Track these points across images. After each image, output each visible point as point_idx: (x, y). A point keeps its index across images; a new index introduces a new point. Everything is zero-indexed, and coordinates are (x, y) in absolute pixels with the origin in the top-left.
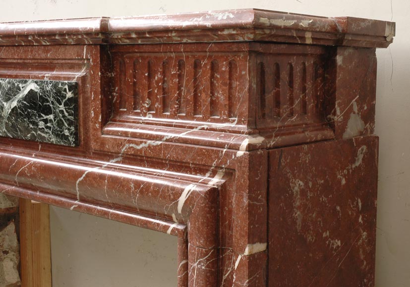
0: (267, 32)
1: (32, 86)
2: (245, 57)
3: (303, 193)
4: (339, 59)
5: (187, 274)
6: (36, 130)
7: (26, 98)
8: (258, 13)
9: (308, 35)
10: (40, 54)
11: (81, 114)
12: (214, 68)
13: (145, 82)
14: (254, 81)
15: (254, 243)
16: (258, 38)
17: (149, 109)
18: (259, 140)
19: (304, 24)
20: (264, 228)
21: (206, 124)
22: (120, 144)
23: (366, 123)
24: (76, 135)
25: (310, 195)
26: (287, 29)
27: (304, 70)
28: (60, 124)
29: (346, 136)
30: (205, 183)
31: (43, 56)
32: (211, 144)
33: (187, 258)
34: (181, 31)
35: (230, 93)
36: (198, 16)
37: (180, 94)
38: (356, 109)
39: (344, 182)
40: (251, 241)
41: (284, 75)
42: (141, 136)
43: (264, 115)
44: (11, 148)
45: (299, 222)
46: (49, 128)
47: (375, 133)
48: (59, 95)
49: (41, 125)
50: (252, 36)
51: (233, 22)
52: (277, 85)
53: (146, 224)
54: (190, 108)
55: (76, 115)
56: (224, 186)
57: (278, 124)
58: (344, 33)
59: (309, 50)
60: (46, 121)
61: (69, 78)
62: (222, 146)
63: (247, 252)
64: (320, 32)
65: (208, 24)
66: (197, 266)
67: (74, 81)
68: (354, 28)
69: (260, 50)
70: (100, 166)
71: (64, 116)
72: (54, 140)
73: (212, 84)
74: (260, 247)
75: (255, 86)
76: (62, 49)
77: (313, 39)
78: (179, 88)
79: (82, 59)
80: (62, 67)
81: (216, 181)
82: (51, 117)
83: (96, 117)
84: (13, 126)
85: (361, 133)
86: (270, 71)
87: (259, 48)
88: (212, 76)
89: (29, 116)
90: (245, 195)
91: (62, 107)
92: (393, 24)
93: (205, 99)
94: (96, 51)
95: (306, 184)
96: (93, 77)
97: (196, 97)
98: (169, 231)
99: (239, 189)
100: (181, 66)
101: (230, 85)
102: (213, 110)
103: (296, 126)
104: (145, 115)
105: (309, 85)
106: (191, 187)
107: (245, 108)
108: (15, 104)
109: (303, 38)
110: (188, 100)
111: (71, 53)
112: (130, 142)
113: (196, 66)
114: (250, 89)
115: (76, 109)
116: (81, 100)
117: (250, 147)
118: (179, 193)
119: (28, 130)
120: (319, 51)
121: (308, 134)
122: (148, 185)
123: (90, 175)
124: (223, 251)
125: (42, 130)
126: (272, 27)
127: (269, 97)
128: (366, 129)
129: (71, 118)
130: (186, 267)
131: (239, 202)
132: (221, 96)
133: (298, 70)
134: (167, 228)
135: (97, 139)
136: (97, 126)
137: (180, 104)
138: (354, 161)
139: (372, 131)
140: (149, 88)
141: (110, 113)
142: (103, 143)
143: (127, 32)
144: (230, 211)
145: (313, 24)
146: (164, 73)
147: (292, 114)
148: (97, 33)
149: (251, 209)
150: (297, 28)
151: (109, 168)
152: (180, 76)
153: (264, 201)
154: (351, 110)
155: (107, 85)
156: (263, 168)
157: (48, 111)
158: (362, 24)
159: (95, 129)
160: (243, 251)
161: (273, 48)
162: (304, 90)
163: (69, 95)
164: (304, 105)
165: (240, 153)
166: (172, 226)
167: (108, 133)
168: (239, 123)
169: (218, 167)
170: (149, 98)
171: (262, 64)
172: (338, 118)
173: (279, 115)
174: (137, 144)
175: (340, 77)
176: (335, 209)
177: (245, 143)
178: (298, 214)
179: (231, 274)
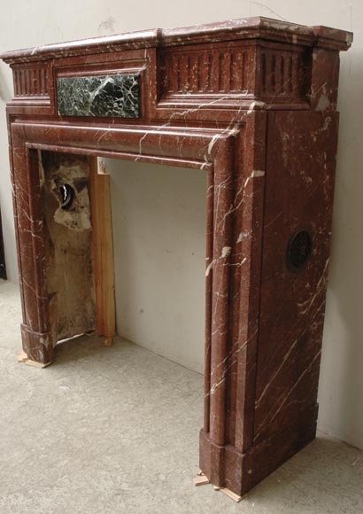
0: (268, 32)
1: (109, 80)
2: (253, 49)
3: (289, 142)
4: (314, 56)
5: (213, 195)
6: (111, 109)
7: (104, 88)
8: (263, 19)
9: (294, 37)
10: (114, 58)
11: (143, 96)
12: (233, 58)
13: (186, 71)
14: (259, 65)
15: (257, 170)
16: (262, 36)
17: (188, 90)
18: (261, 104)
19: (292, 28)
20: (264, 162)
21: (227, 96)
22: (169, 113)
23: (331, 102)
24: (139, 110)
25: (293, 144)
26: (281, 31)
27: (291, 62)
28: (129, 103)
29: (317, 109)
30: (226, 134)
31: (116, 59)
32: (230, 108)
33: (213, 184)
34: (211, 34)
35: (243, 75)
36: (223, 23)
37: (209, 78)
38: (324, 91)
39: (315, 139)
40: (256, 169)
41: (278, 64)
42: (183, 107)
43: (264, 89)
44: (94, 124)
45: (286, 160)
46: (121, 107)
47: (337, 110)
48: (128, 84)
49: (116, 105)
50: (258, 35)
51: (247, 26)
52: (273, 70)
53: (186, 165)
54: (216, 86)
55: (139, 96)
56: (238, 134)
57: (274, 96)
58: (318, 37)
59: (295, 48)
60: (118, 102)
61: (134, 73)
62: (237, 108)
63: (252, 175)
64: (302, 35)
65: (230, 28)
66: (220, 186)
67: (137, 74)
68: (325, 34)
69: (263, 45)
70: (156, 129)
71: (131, 98)
72: (124, 114)
73: (231, 69)
74: (261, 173)
75: (259, 69)
76: (129, 53)
77: (298, 40)
78: (209, 74)
79: (144, 58)
80: (129, 65)
81: (233, 132)
82: (122, 99)
83: (153, 97)
84: (96, 108)
85: (328, 109)
86: (269, 60)
87: (262, 44)
88: (231, 64)
89: (107, 100)
90: (252, 138)
91: (130, 92)
92: (352, 34)
93: (226, 79)
94: (154, 52)
95: (291, 137)
96: (151, 70)
97: (220, 79)
98: (202, 168)
99: (248, 135)
100: (210, 58)
101: (243, 69)
102: (232, 87)
103: (284, 99)
104: (186, 93)
105: (294, 72)
106: (217, 136)
107: (253, 84)
108: (97, 93)
109: (291, 39)
110: (215, 81)
111: (135, 55)
112: (176, 111)
113: (221, 57)
114: (256, 71)
115: (139, 93)
116: (142, 86)
117: (256, 108)
118: (209, 141)
119: (106, 110)
120: (301, 50)
121: (292, 105)
122: (188, 138)
123: (148, 135)
124: (237, 177)
125: (116, 109)
126: (272, 29)
127: (268, 77)
128: (331, 107)
129: (136, 98)
130: (212, 190)
131: (248, 143)
132: (237, 77)
133: (287, 61)
134: (200, 166)
135: (153, 111)
136: (154, 102)
137: (209, 85)
138: (322, 127)
139: (335, 108)
140: (189, 75)
141: (162, 94)
142: (158, 113)
143: (175, 38)
144: (242, 151)
145: (298, 29)
146: (199, 65)
147: (282, 91)
148: (154, 38)
149: (256, 148)
150: (287, 31)
151: (161, 130)
152: (210, 66)
153: (264, 144)
154: (321, 92)
155: (160, 75)
156: (264, 122)
157: (120, 95)
158: (331, 32)
159: (152, 105)
160: (250, 175)
161: (272, 45)
162: (290, 75)
163: (135, 83)
164: (290, 86)
165: (249, 112)
166: (204, 164)
167: (161, 106)
168: (249, 93)
169: (235, 122)
170: (189, 81)
171: (264, 55)
172: (313, 96)
173: (274, 90)
174: (181, 112)
175: (314, 68)
176: (308, 157)
177: (253, 105)
178: (285, 155)
179: (242, 192)
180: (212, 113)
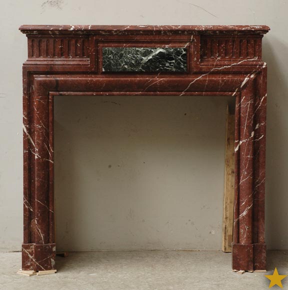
1: (161, 50)
6: (163, 67)
7: (157, 55)
12: (248, 42)
13: (217, 47)
17: (218, 56)
21: (245, 59)
22: (210, 69)
24: (187, 67)
28: (179, 63)
32: (252, 65)
35: (254, 50)
46: (172, 66)
48: (178, 53)
49: (167, 65)
51: (262, 29)
54: (238, 55)
60: (170, 63)
61: (181, 47)
62: (256, 65)
63: (266, 95)
66: (250, 102)
67: (184, 48)
71: (181, 61)
72: (174, 70)
73: (247, 47)
78: (233, 49)
81: (253, 76)
82: (174, 61)
83: (198, 60)
84: (148, 67)
89: (160, 62)
91: (180, 57)
93: (244, 51)
94: (198, 37)
96: (196, 46)
97: (240, 52)
98: (233, 95)
99: (264, 77)
101: (254, 47)
102: (248, 55)
104: (216, 58)
106: (247, 78)
108: (150, 57)
110: (237, 53)
111: (185, 38)
112: (215, 67)
118: (242, 81)
119: (157, 67)
122: (228, 80)
123: (197, 80)
125: (168, 67)
129: (185, 61)
132: (251, 51)
135: (198, 68)
136: (198, 63)
137: (233, 54)
140: (219, 49)
142: (201, 69)
146: (226, 44)
152: (233, 45)
157: (171, 59)
163: (184, 53)
165: (264, 67)
166: (234, 93)
167: (203, 65)
168: (258, 58)
170: (218, 52)
174: (219, 68)
177: (265, 64)
180: (240, 68)
